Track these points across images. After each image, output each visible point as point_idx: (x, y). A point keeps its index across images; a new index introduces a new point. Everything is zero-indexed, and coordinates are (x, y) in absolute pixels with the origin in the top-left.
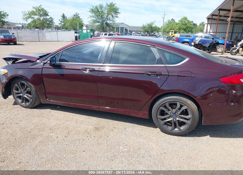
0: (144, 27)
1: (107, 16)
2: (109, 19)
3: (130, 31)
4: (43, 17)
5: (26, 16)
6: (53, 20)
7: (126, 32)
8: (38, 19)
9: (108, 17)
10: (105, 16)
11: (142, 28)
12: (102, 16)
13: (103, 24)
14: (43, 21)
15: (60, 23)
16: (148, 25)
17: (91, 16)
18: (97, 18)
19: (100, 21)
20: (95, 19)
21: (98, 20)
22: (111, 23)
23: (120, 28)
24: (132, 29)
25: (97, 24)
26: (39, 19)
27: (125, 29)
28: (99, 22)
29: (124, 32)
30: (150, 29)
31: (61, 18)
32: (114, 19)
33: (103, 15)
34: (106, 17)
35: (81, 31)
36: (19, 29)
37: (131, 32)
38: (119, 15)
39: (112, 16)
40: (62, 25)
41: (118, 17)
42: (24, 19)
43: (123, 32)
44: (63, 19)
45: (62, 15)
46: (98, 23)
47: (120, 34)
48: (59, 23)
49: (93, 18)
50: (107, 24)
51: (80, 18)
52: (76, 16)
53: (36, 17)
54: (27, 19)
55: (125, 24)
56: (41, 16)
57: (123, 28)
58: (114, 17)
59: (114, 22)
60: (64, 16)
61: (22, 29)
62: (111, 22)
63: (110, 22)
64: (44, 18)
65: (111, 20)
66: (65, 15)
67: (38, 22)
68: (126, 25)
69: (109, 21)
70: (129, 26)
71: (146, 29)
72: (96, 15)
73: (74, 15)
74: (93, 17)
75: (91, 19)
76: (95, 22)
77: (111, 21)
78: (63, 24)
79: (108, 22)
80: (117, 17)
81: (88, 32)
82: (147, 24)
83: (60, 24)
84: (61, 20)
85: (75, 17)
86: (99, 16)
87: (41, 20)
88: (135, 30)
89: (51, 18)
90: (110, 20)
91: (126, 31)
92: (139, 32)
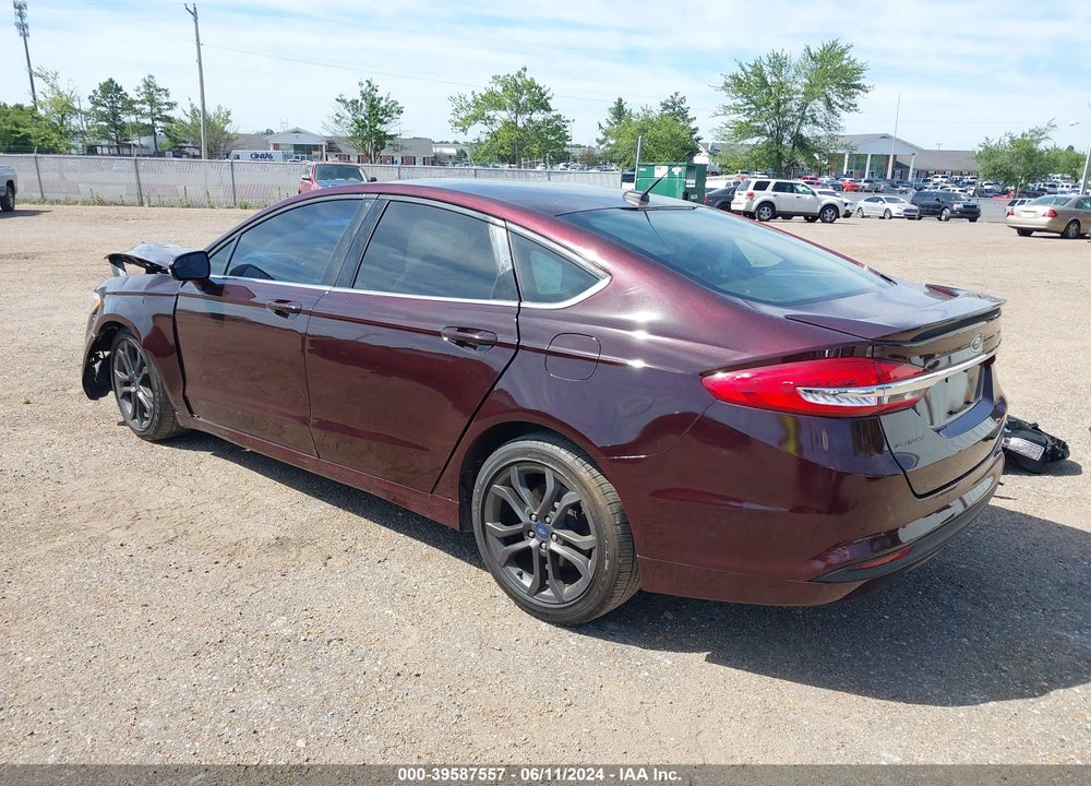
0: (989, 153)
1: (803, 106)
2: (810, 119)
3: (918, 174)
4: (527, 116)
5: (462, 115)
6: (565, 127)
7: (897, 179)
8: (506, 124)
9: (808, 109)
10: (793, 106)
11: (979, 157)
12: (778, 105)
13: (779, 140)
14: (524, 130)
15: (602, 137)
16: (1012, 141)
17: (728, 108)
18: (753, 113)
19: (767, 128)
20: (744, 119)
21: (759, 124)
22: (819, 138)
23: (869, 157)
24: (931, 165)
25: (752, 141)
26: (513, 123)
27: (897, 165)
28: (760, 132)
29: (889, 176)
30: (1023, 160)
31: (609, 116)
32: (833, 119)
33: (785, 101)
34: (795, 108)
35: (644, 170)
36: (443, 164)
37: (928, 175)
38: (860, 99)
39: (829, 104)
40: (609, 145)
41: (858, 108)
42: (456, 125)
43: (885, 175)
44: (616, 123)
45: (614, 106)
46: (757, 139)
47: (867, 185)
48: (597, 140)
49: (736, 115)
50: (800, 141)
51: (689, 117)
52: (671, 107)
53: (503, 115)
54: (464, 125)
55: (897, 140)
56: (520, 110)
57: (888, 156)
58: (837, 109)
59: (836, 133)
60: (619, 111)
61: (454, 164)
62: (820, 132)
63: (816, 132)
64: (530, 121)
65: (820, 120)
66: (626, 107)
67: (506, 137)
68: (904, 143)
69: (811, 126)
70: (917, 148)
71: (998, 161)
72: (753, 102)
73: (662, 104)
74: (737, 110)
75: (726, 119)
76: (743, 130)
77: (820, 129)
78: (612, 142)
79: (806, 131)
80: (851, 107)
81: (677, 173)
82: (1008, 139)
83: (602, 142)
84: (605, 125)
85: (666, 112)
86: (765, 105)
87: (520, 125)
88: (948, 167)
89: (558, 117)
90: (814, 122)
91: (898, 171)
92: (968, 179)
